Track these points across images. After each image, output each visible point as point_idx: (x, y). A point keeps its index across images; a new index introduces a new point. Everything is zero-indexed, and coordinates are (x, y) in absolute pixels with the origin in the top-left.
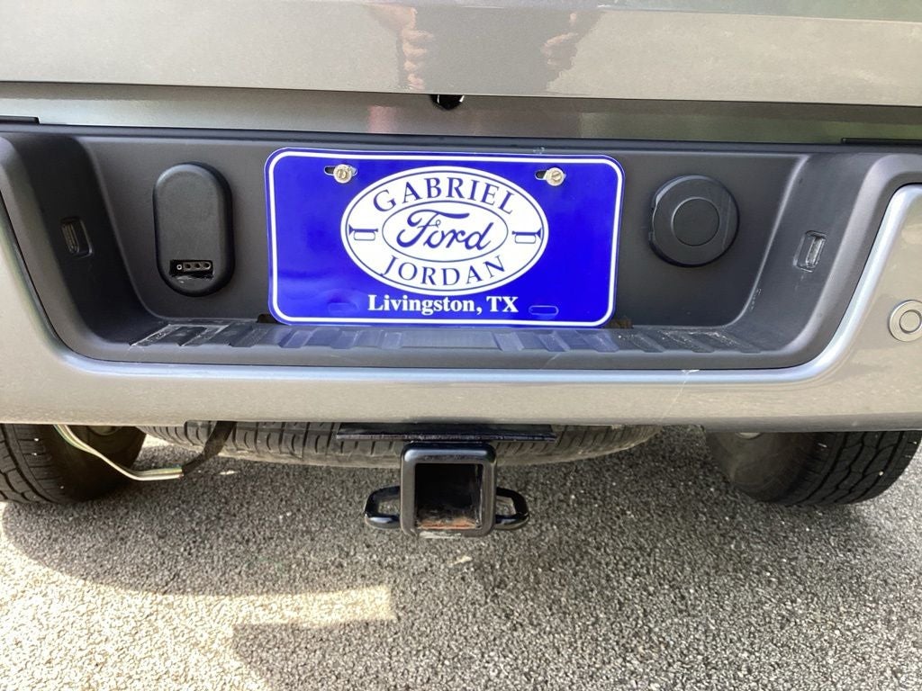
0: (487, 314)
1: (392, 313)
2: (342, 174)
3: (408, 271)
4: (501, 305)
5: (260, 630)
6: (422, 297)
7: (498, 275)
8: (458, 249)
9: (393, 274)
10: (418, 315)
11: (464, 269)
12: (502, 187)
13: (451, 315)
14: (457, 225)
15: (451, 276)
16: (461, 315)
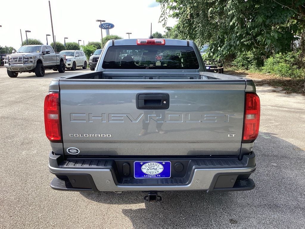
0: (157, 177)
1: (147, 177)
2: (141, 164)
3: (148, 172)
4: (159, 176)
5: (126, 210)
6: (150, 175)
7: (158, 173)
8: (154, 170)
9: (147, 173)
10: (150, 177)
11: (154, 172)
12: (158, 164)
13: (153, 177)
14: (154, 168)
15: (153, 173)
16: (154, 177)
